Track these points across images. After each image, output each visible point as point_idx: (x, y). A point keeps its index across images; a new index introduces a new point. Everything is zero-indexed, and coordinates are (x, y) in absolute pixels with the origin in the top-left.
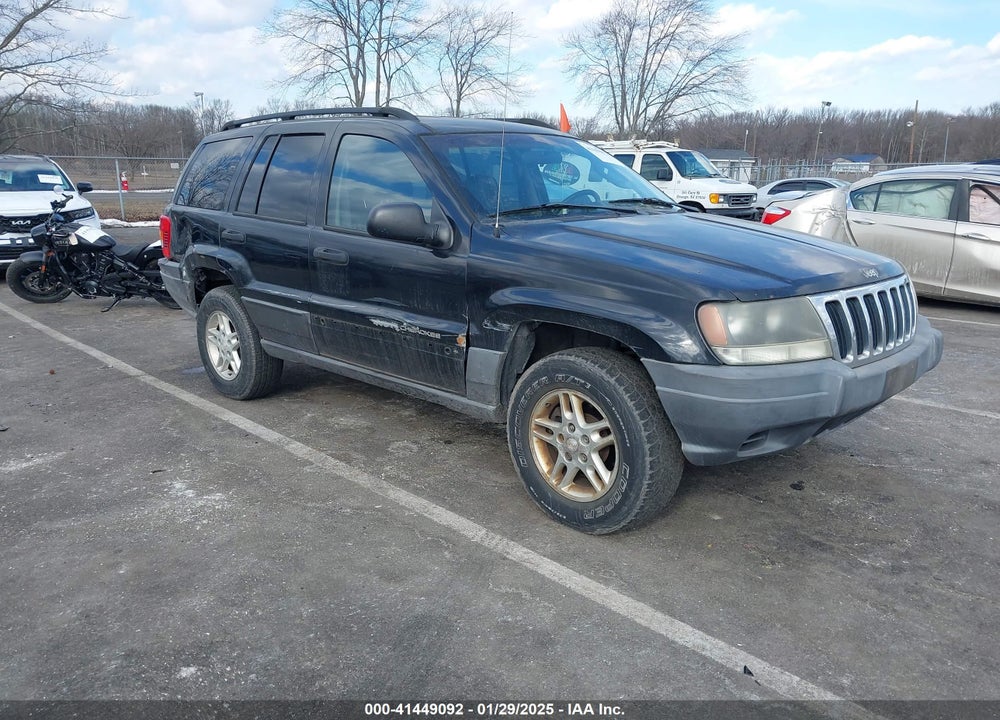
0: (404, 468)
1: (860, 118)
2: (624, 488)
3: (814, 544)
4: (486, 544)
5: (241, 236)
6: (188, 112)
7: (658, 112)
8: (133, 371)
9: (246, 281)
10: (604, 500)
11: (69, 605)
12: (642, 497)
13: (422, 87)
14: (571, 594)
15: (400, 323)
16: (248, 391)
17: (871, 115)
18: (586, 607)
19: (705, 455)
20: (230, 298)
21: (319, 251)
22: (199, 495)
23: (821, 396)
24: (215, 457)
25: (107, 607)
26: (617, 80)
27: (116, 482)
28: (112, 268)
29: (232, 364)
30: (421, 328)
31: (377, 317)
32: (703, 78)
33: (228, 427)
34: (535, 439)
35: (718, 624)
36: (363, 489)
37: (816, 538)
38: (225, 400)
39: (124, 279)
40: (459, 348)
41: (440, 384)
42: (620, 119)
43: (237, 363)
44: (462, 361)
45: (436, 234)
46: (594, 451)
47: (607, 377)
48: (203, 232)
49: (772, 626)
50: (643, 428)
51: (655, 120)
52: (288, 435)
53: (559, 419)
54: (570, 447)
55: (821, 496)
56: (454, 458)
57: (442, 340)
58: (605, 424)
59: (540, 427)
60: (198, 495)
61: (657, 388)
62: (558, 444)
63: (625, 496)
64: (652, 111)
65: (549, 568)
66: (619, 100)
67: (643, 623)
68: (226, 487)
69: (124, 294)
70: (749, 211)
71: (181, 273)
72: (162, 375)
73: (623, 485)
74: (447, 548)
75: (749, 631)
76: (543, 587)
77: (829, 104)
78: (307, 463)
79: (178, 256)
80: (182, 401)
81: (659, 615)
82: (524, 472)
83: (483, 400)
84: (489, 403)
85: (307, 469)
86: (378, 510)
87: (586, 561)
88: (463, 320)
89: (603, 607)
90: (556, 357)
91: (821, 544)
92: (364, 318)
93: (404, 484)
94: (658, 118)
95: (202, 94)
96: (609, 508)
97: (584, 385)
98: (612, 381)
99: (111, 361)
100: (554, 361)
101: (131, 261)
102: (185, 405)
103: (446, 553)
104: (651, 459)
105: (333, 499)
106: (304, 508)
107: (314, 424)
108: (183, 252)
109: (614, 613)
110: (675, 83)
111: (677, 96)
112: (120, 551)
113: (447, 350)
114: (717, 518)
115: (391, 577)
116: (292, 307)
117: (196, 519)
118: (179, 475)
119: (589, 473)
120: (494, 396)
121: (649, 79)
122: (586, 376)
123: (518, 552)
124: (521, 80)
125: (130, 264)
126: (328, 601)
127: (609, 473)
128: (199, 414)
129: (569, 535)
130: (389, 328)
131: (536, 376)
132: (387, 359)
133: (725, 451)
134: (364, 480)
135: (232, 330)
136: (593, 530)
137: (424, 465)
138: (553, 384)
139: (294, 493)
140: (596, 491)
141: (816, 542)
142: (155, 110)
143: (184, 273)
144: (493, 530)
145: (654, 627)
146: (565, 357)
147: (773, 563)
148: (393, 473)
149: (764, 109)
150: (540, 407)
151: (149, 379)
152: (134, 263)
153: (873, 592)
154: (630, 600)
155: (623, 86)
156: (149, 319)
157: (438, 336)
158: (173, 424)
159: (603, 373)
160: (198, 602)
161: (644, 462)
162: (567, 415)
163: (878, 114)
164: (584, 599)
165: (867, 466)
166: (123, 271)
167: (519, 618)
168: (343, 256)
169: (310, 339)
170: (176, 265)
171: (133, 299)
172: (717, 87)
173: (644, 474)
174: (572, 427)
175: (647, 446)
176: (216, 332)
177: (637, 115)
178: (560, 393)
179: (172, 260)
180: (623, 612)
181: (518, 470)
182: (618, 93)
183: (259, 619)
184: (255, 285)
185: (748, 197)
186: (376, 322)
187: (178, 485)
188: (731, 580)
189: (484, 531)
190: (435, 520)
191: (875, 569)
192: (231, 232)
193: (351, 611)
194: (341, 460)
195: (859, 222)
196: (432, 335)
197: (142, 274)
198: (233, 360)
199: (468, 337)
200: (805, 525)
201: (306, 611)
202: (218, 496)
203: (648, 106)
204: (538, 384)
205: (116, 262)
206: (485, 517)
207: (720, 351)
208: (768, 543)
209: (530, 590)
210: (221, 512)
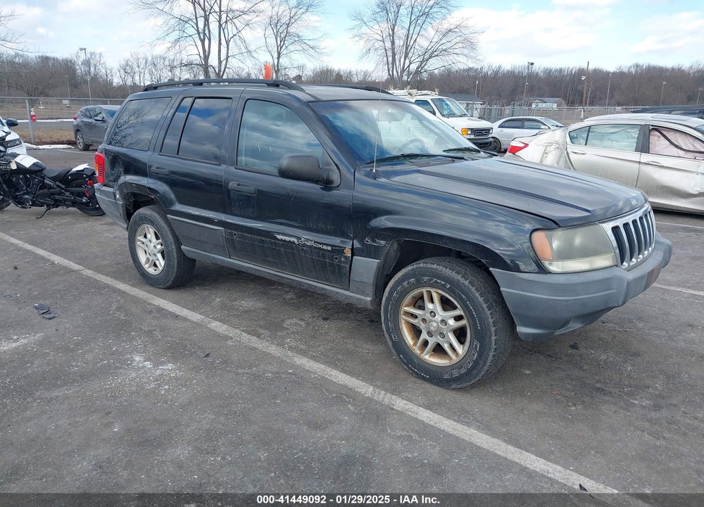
0: (300, 340)
1: (549, 72)
2: (475, 358)
3: (598, 390)
4: (375, 398)
5: (166, 171)
6: (71, 61)
7: (418, 68)
8: (75, 267)
9: (172, 204)
10: (459, 365)
11: (84, 459)
12: (488, 364)
13: (252, 48)
14: (448, 435)
15: (299, 238)
16: (170, 282)
17: (556, 70)
18: (459, 445)
19: (534, 334)
20: (156, 215)
21: (232, 185)
22: (156, 365)
23: (613, 293)
24: (158, 334)
25: (113, 459)
26: (388, 45)
27: (89, 357)
28: (44, 186)
29: (157, 262)
30: (315, 242)
31: (279, 233)
32: (449, 45)
33: (160, 310)
34: (403, 321)
35: (552, 452)
36: (275, 358)
37: (598, 385)
38: (152, 288)
39: (53, 194)
40: (346, 257)
41: (327, 280)
42: (391, 72)
43: (161, 263)
44: (348, 266)
45: (328, 176)
46: (450, 331)
47: (462, 280)
48: (133, 166)
49: (589, 453)
50: (490, 316)
51: (415, 73)
52: (207, 316)
53: (422, 308)
54: (432, 328)
55: (592, 353)
56: (332, 331)
57: (333, 251)
58: (458, 312)
59: (407, 313)
60: (154, 366)
61: (501, 289)
62: (422, 326)
63: (476, 363)
64: (413, 67)
65: (425, 415)
66: (390, 59)
67: (502, 454)
68: (174, 359)
69: (53, 205)
70: (487, 140)
71: (115, 196)
72: (98, 269)
73: (474, 355)
74: (349, 402)
75: (574, 458)
76: (426, 430)
77: (532, 64)
78: (227, 338)
79: (111, 183)
80: (119, 290)
81: (511, 448)
82: (394, 344)
83: (363, 293)
84: (368, 295)
85: (230, 343)
86: (291, 374)
87: (449, 409)
88: (348, 237)
89: (471, 443)
90: (422, 265)
91: (603, 390)
92: (269, 234)
93: (303, 353)
94: (417, 72)
95: (85, 49)
96: (463, 371)
97: (443, 285)
98: (467, 283)
99: (57, 259)
100: (420, 268)
101: (58, 181)
102: (123, 293)
103: (349, 406)
104: (496, 338)
105: (256, 366)
106: (237, 374)
107: (223, 307)
108: (116, 180)
109: (480, 448)
110: (429, 48)
111: (430, 58)
112: (110, 413)
113: (336, 258)
114: (528, 372)
115: (316, 426)
116: (211, 224)
117: (159, 385)
118: (135, 350)
119: (446, 346)
120: (370, 290)
121: (411, 45)
122: (447, 279)
123: (400, 404)
124: (323, 45)
125: (57, 183)
126: (276, 446)
127: (462, 346)
128: (136, 300)
129: (432, 389)
130: (290, 242)
131: (405, 277)
132: (286, 262)
133: (548, 331)
134: (273, 350)
135: (157, 238)
136: (450, 386)
137: (313, 337)
138: (419, 284)
139: (225, 362)
140: (450, 359)
141: (599, 388)
142: (45, 59)
143: (118, 196)
144: (378, 387)
145: (510, 456)
146: (429, 265)
147: (575, 405)
148: (293, 344)
149: (486, 65)
150: (408, 299)
151: (89, 273)
152: (60, 182)
153: (647, 425)
154: (488, 437)
155: (393, 49)
156: (75, 224)
157: (329, 248)
158: (118, 308)
159: (459, 277)
160: (181, 452)
161: (490, 340)
162: (430, 306)
163: (561, 70)
164: (457, 438)
165: (615, 330)
166: (53, 188)
167: (415, 455)
168: (252, 189)
169: (224, 247)
170: (111, 190)
171: (60, 209)
172: (457, 51)
173: (490, 349)
174: (433, 314)
175: (493, 329)
176: (144, 240)
177: (403, 70)
178: (424, 290)
179: (105, 185)
180: (485, 446)
181: (390, 343)
182: (390, 53)
183: (230, 463)
184: (178, 207)
185: (488, 131)
186: (280, 237)
187: (137, 359)
188: (550, 419)
189: (371, 388)
190: (335, 380)
191: (644, 407)
192: (158, 168)
193: (295, 454)
194: (252, 335)
195: (575, 153)
196: (325, 247)
197: (67, 191)
198: (158, 260)
199: (352, 249)
200: (587, 376)
201: (263, 455)
202: (170, 366)
203: (410, 64)
204: (408, 283)
205: (46, 181)
206: (369, 378)
207: (546, 264)
208: (567, 390)
209: (417, 432)
210: (177, 379)
